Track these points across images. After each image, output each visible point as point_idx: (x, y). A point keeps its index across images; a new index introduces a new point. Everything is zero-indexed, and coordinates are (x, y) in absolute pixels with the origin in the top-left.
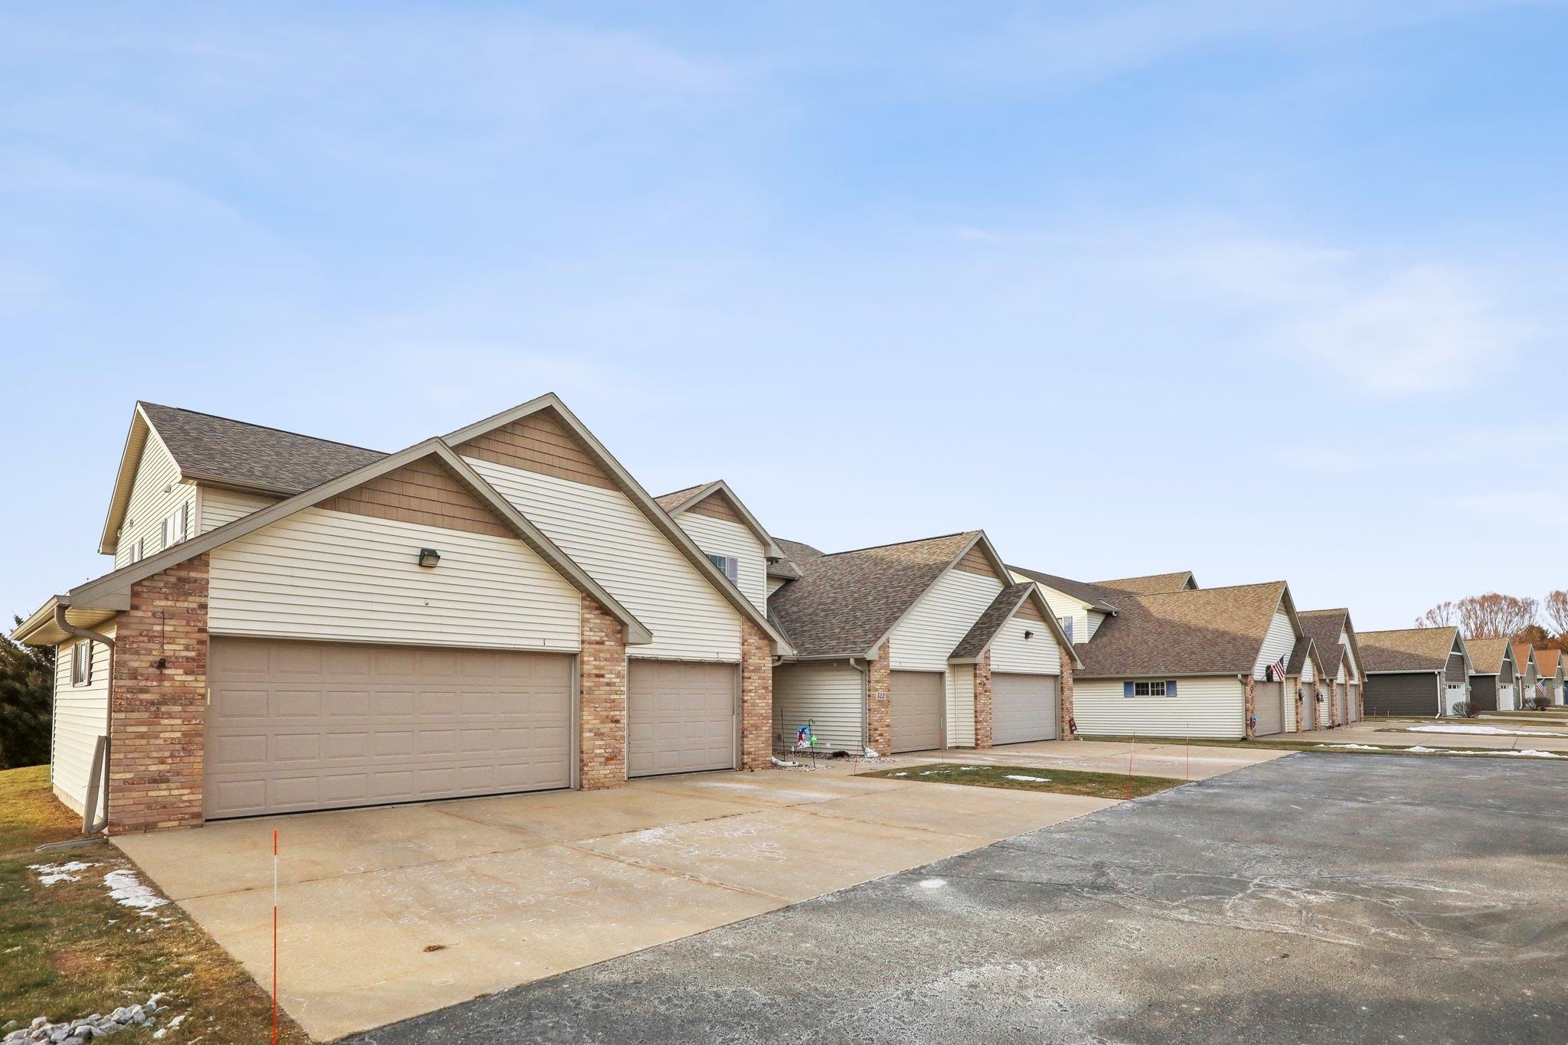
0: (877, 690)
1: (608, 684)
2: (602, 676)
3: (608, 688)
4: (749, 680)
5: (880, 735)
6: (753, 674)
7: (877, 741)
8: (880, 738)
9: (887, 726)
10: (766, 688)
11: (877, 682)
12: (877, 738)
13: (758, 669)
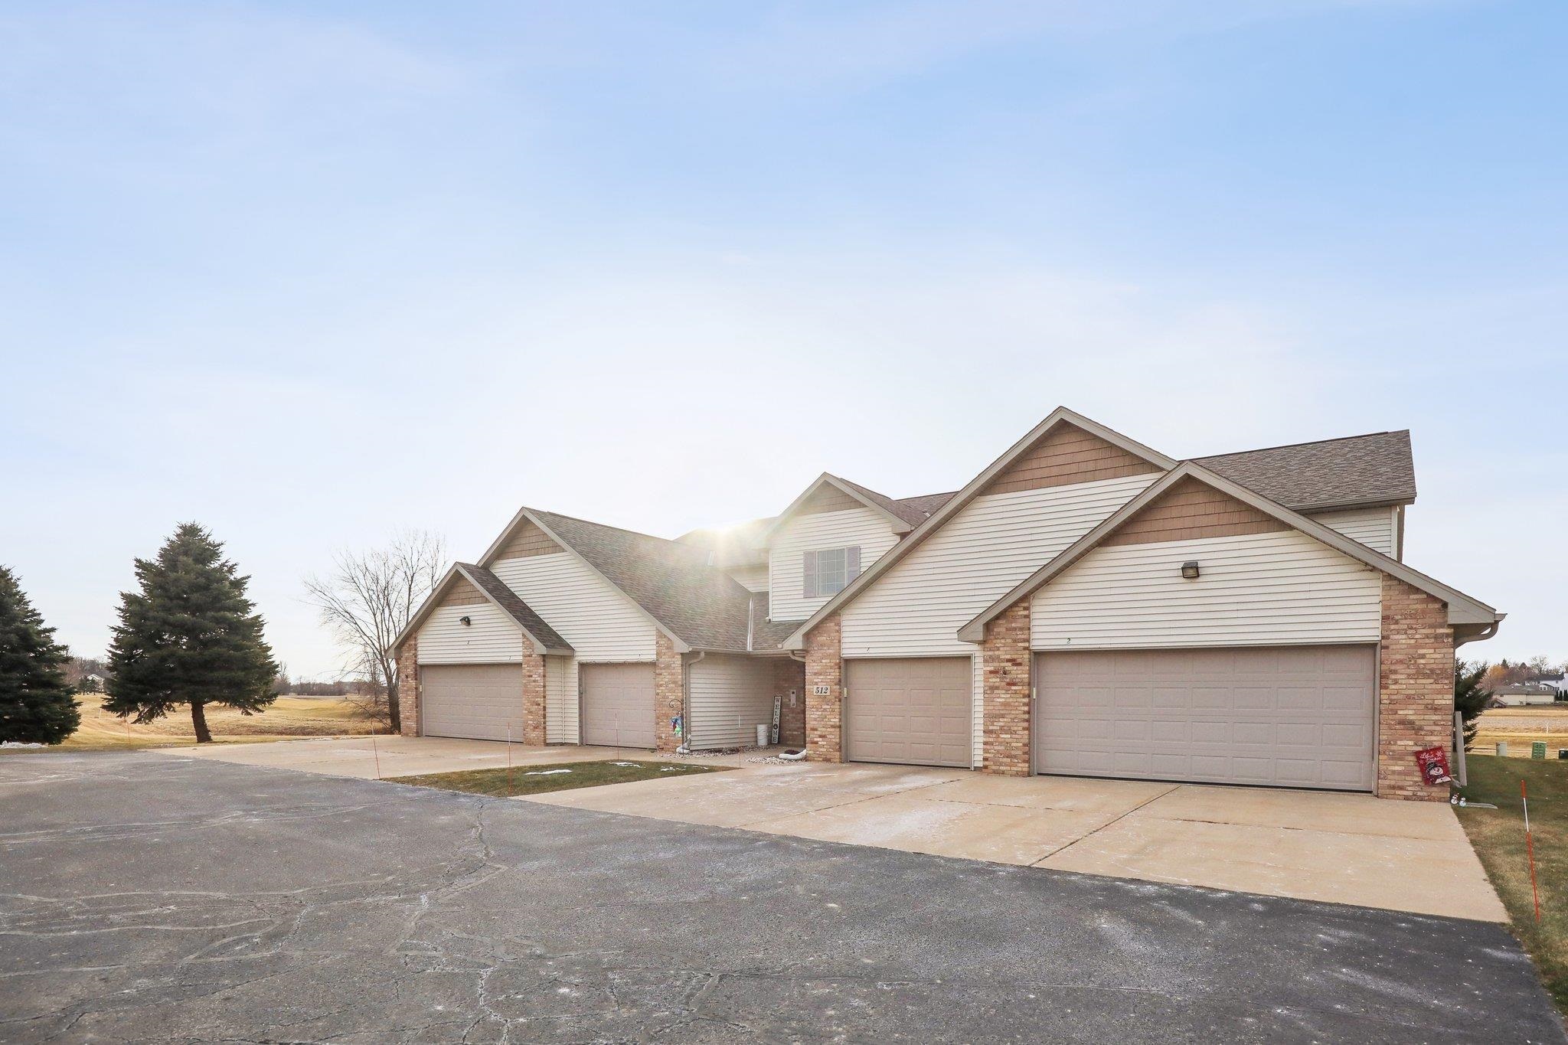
0: (816, 683)
1: (534, 681)
2: (531, 676)
3: (534, 684)
4: (661, 677)
5: (820, 736)
6: (663, 671)
7: (817, 743)
8: (821, 739)
9: (832, 727)
10: (675, 682)
11: (815, 674)
12: (816, 740)
13: (668, 666)
